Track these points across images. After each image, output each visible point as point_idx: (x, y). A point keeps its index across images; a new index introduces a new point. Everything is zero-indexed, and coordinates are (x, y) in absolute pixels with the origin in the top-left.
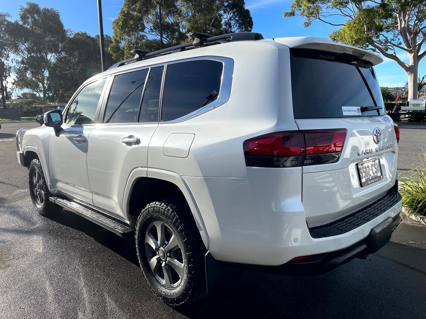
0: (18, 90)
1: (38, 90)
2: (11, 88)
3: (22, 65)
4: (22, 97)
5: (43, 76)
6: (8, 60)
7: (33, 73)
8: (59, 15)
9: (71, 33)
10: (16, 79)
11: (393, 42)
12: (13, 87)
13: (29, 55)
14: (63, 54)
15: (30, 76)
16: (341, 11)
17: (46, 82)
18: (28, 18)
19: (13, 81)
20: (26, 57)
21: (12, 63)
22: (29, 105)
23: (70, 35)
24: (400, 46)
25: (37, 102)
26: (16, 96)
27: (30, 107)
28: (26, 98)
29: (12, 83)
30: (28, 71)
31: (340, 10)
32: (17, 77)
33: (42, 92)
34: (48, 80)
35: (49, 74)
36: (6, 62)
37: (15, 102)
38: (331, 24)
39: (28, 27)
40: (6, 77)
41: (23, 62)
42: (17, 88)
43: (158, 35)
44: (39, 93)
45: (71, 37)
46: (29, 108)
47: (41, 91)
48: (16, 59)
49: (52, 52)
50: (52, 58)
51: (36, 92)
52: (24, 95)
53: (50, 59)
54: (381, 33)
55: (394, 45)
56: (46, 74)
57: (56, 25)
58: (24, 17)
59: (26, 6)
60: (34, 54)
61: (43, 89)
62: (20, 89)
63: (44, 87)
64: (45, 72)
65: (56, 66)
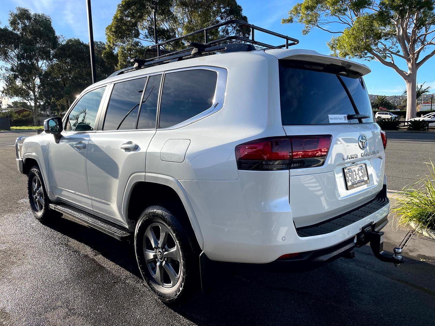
0: (8, 99)
3: (12, 73)
4: (12, 105)
5: (34, 84)
7: (23, 81)
8: (51, 21)
9: (63, 39)
10: (6, 87)
11: (390, 49)
12: (3, 96)
13: (19, 62)
14: (55, 61)
15: (20, 83)
16: (339, 19)
17: (36, 89)
18: (18, 24)
19: (2, 89)
20: (16, 65)
21: (2, 70)
23: (62, 41)
24: (398, 53)
25: (28, 111)
26: (6, 105)
27: (21, 116)
28: (17, 107)
29: (1, 91)
30: (18, 79)
31: (339, 17)
32: (6, 85)
33: (33, 101)
34: (39, 88)
35: (40, 82)
37: (4, 111)
38: (329, 32)
39: (18, 33)
41: (12, 70)
42: (6, 97)
43: (153, 41)
45: (63, 44)
46: (19, 117)
47: (31, 99)
48: (6, 66)
49: (43, 59)
50: (44, 65)
51: (27, 100)
52: (15, 103)
53: (41, 67)
54: (379, 41)
55: (392, 53)
56: (37, 81)
57: (47, 31)
58: (13, 23)
59: (16, 12)
60: (25, 61)
61: (34, 98)
62: (10, 97)
63: (35, 96)
64: (36, 79)
65: (47, 74)
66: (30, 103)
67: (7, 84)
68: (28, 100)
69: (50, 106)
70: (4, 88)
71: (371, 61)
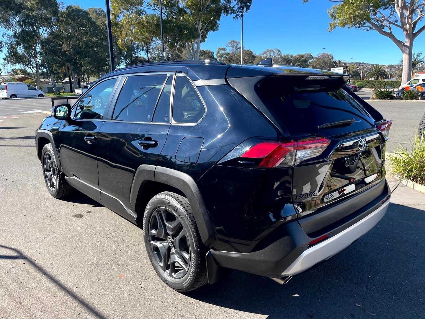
1: (31, 66)
3: (14, 40)
5: (35, 52)
9: (63, 6)
10: (8, 55)
11: (389, 19)
12: (5, 63)
13: (20, 30)
14: (55, 28)
15: (21, 51)
17: (37, 57)
20: (17, 32)
21: (3, 37)
24: (396, 23)
25: (30, 79)
28: (17, 74)
29: (3, 58)
30: (20, 46)
34: (40, 55)
35: (42, 48)
41: (15, 37)
42: (9, 64)
45: (62, 10)
47: (33, 67)
49: (43, 26)
50: (44, 32)
51: (29, 67)
52: (14, 71)
53: (42, 34)
54: (378, 10)
55: (390, 23)
61: (36, 65)
62: (12, 65)
64: (37, 47)
65: (48, 41)
66: (32, 71)
67: (9, 51)
69: (53, 74)
71: (369, 30)
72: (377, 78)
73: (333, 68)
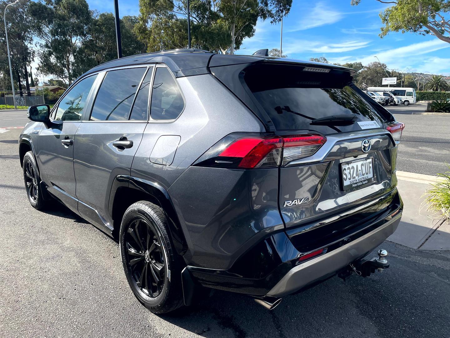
0: (43, 76)
2: (36, 73)
3: (46, 49)
4: (49, 84)
5: (68, 61)
6: (32, 44)
7: (57, 58)
9: (97, 14)
10: (41, 65)
12: (38, 73)
13: (53, 38)
14: (89, 37)
15: (54, 60)
17: (70, 67)
19: (38, 66)
20: (50, 41)
21: (36, 46)
22: (55, 93)
23: (96, 16)
25: (63, 89)
26: (42, 83)
27: (56, 94)
28: (53, 85)
29: (36, 68)
30: (52, 55)
32: (41, 63)
33: (67, 79)
34: (73, 65)
35: (75, 58)
36: (29, 45)
37: (40, 89)
39: (52, 7)
40: (30, 62)
41: (47, 46)
42: (42, 74)
44: (65, 79)
45: (97, 19)
47: (66, 77)
48: (40, 42)
49: (77, 35)
50: (77, 41)
51: (61, 78)
52: (51, 81)
53: (75, 43)
54: (437, 13)
56: (72, 59)
57: (80, 5)
60: (58, 37)
61: (68, 76)
62: (45, 75)
63: (69, 73)
64: (70, 56)
65: (81, 51)
67: (42, 61)
68: (63, 78)
70: (39, 64)
71: (426, 35)
72: (437, 90)
73: (385, 78)
